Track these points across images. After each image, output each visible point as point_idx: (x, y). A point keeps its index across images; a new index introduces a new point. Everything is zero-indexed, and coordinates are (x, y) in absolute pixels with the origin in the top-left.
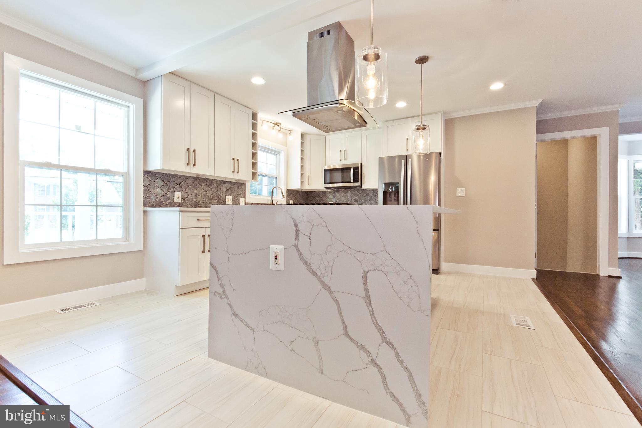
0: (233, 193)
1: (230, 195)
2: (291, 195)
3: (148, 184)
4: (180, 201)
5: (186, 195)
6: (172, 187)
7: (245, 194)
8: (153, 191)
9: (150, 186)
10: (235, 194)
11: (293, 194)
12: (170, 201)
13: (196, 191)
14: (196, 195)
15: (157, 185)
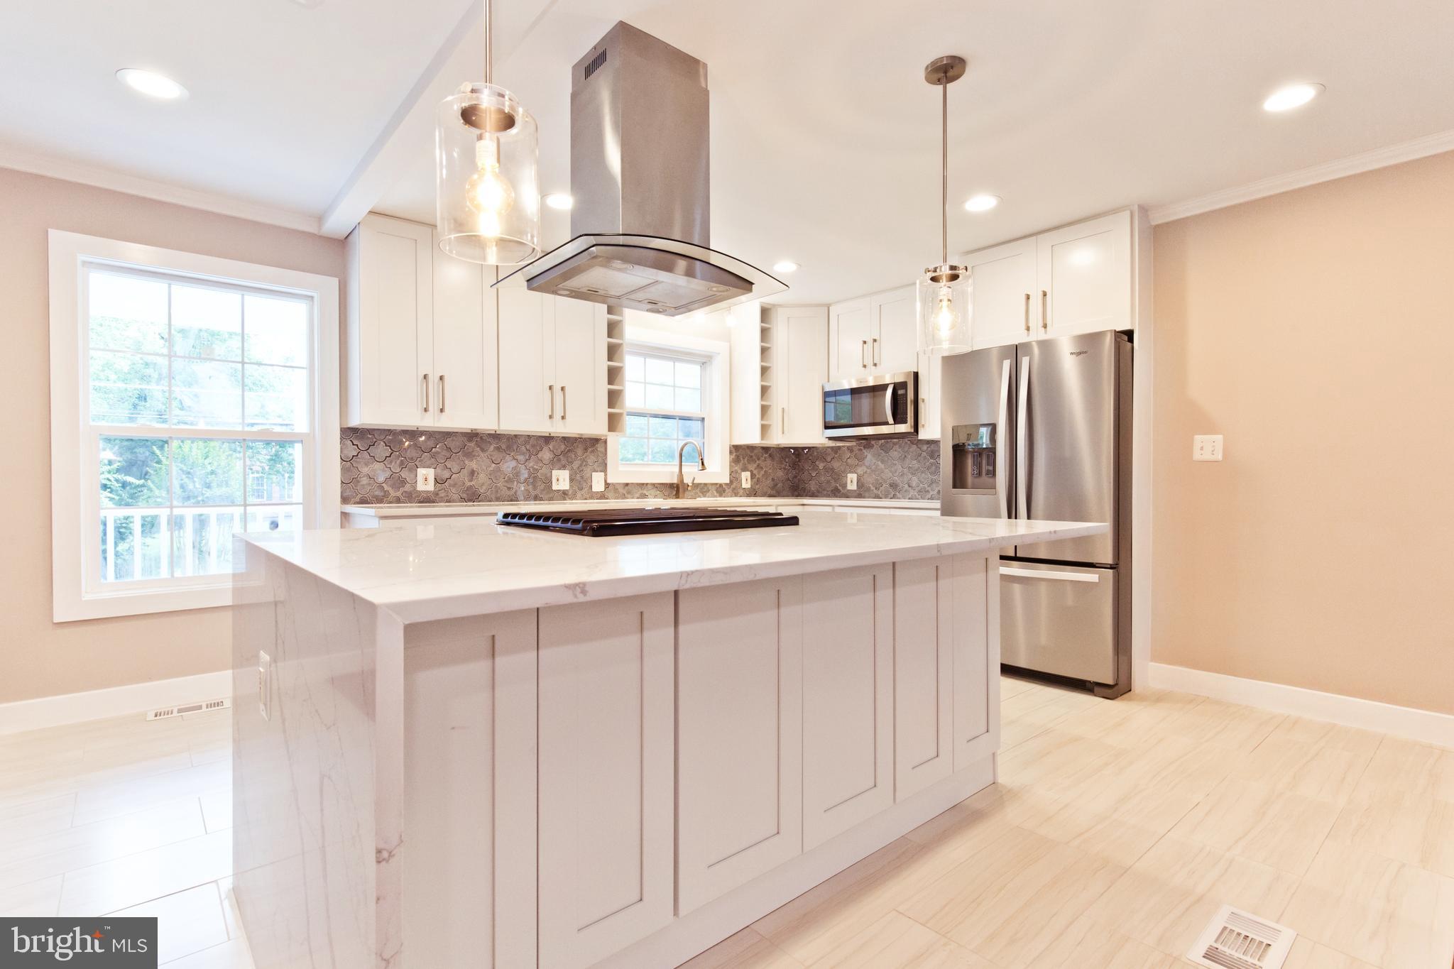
0: (572, 463)
1: (564, 467)
2: (744, 459)
3: (353, 456)
4: (430, 487)
5: (446, 474)
6: (412, 458)
7: (606, 464)
8: (365, 470)
9: (358, 460)
10: (576, 464)
11: (751, 457)
12: (407, 488)
13: (473, 465)
14: (472, 473)
15: (374, 457)
